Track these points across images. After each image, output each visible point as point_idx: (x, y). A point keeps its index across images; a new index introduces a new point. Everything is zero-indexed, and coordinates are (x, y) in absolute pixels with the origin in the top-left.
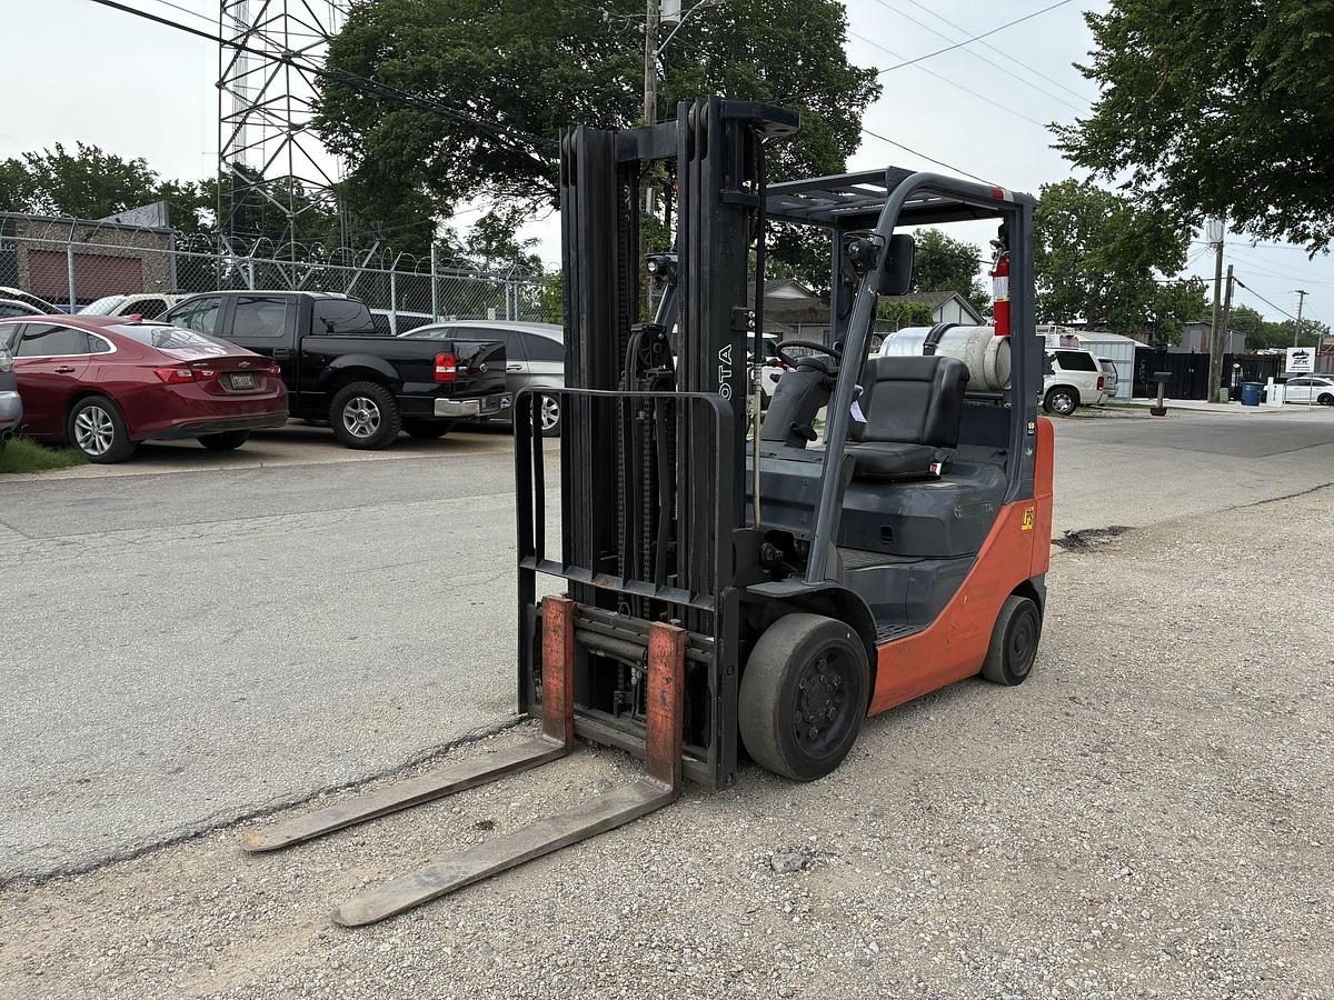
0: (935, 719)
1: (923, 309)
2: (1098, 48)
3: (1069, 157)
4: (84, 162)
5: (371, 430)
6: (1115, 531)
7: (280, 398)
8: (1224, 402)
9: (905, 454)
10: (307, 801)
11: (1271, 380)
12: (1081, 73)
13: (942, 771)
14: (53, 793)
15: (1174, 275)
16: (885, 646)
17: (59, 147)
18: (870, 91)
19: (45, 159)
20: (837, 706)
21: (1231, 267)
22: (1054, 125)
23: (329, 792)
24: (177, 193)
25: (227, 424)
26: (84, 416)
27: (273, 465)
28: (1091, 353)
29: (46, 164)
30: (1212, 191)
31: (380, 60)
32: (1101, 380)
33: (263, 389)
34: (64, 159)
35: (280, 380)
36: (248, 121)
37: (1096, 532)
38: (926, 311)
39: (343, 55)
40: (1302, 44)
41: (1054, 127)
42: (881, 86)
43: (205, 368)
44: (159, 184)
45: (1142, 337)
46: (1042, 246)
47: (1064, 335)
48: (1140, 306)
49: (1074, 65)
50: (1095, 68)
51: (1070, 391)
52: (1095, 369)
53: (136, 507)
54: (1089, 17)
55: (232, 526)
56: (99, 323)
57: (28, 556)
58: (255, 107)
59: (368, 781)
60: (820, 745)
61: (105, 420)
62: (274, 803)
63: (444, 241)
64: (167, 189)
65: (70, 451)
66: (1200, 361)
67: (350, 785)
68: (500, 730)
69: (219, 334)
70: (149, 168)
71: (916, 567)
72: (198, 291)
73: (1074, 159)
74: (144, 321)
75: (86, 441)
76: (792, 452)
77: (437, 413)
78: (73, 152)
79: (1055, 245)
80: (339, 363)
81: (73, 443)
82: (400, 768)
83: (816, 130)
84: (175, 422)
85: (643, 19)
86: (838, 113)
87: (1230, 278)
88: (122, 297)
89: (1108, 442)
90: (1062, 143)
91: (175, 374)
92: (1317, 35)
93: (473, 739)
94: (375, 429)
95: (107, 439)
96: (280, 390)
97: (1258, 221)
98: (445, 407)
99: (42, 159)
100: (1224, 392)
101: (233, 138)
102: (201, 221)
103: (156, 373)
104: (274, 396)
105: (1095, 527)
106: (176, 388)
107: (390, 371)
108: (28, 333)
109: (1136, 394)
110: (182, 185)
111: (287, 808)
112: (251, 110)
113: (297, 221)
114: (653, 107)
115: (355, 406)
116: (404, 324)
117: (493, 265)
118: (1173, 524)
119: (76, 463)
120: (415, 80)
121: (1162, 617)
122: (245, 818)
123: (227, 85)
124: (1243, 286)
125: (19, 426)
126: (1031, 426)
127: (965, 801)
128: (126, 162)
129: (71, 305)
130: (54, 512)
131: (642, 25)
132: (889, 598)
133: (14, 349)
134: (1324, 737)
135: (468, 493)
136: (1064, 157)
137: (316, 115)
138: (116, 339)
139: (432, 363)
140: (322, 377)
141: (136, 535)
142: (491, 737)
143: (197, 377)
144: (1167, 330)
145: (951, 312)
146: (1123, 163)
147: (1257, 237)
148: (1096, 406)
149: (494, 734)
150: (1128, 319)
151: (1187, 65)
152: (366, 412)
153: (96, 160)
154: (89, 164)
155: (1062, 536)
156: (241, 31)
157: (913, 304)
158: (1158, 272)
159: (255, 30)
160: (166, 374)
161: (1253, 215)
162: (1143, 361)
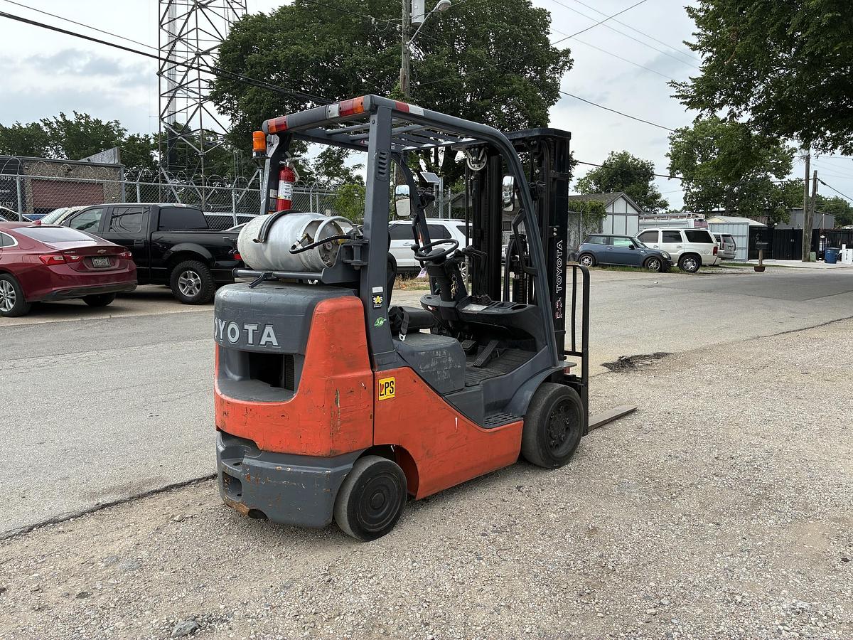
1: (598, 205)
2: (699, 31)
3: (684, 103)
4: (79, 123)
5: (196, 291)
6: (658, 356)
7: (130, 273)
8: (813, 261)
11: (844, 246)
12: (688, 47)
15: (784, 178)
17: (62, 115)
18: (565, 64)
19: (54, 123)
21: (816, 172)
22: (672, 82)
24: (139, 142)
28: (709, 231)
29: (55, 126)
32: (716, 249)
33: (117, 267)
34: (68, 123)
35: (132, 261)
36: (177, 95)
37: (645, 357)
38: (600, 206)
40: (821, 22)
41: (673, 84)
42: (573, 60)
43: (73, 254)
44: (127, 136)
45: (765, 219)
46: (694, 161)
47: (697, 219)
48: (761, 199)
49: (684, 42)
50: (698, 44)
51: (695, 257)
52: (711, 241)
54: (689, 10)
58: (181, 86)
61: (11, 290)
64: (132, 139)
66: (797, 234)
70: (121, 127)
72: (92, 204)
73: (687, 104)
78: (71, 118)
79: (703, 159)
80: (174, 249)
84: (54, 289)
85: (400, 22)
87: (815, 179)
89: (703, 291)
90: (678, 94)
91: (52, 258)
92: (830, 15)
93: (56, 521)
94: (198, 291)
95: (12, 301)
96: (131, 266)
97: (820, 141)
99: (52, 123)
100: (813, 255)
101: (168, 106)
102: (155, 159)
103: (40, 258)
104: (126, 271)
105: (645, 353)
106: (52, 268)
107: (205, 253)
109: (750, 257)
110: (142, 136)
112: (177, 89)
113: (205, 157)
114: (405, 79)
115: (186, 277)
117: (333, 182)
118: (702, 351)
120: (267, 66)
123: (164, 74)
124: (824, 184)
128: (104, 123)
131: (399, 26)
136: (681, 103)
137: (213, 90)
138: (18, 236)
140: (166, 256)
142: (71, 520)
143: (67, 260)
144: (779, 214)
145: (621, 206)
146: (720, 106)
147: (819, 152)
148: (713, 266)
149: (75, 517)
150: (753, 207)
151: (749, 40)
152: (193, 280)
153: (87, 123)
154: (82, 125)
155: (615, 359)
156: (172, 39)
157: (592, 201)
158: (773, 176)
159: (179, 38)
160: (47, 258)
161: (816, 137)
162: (758, 234)
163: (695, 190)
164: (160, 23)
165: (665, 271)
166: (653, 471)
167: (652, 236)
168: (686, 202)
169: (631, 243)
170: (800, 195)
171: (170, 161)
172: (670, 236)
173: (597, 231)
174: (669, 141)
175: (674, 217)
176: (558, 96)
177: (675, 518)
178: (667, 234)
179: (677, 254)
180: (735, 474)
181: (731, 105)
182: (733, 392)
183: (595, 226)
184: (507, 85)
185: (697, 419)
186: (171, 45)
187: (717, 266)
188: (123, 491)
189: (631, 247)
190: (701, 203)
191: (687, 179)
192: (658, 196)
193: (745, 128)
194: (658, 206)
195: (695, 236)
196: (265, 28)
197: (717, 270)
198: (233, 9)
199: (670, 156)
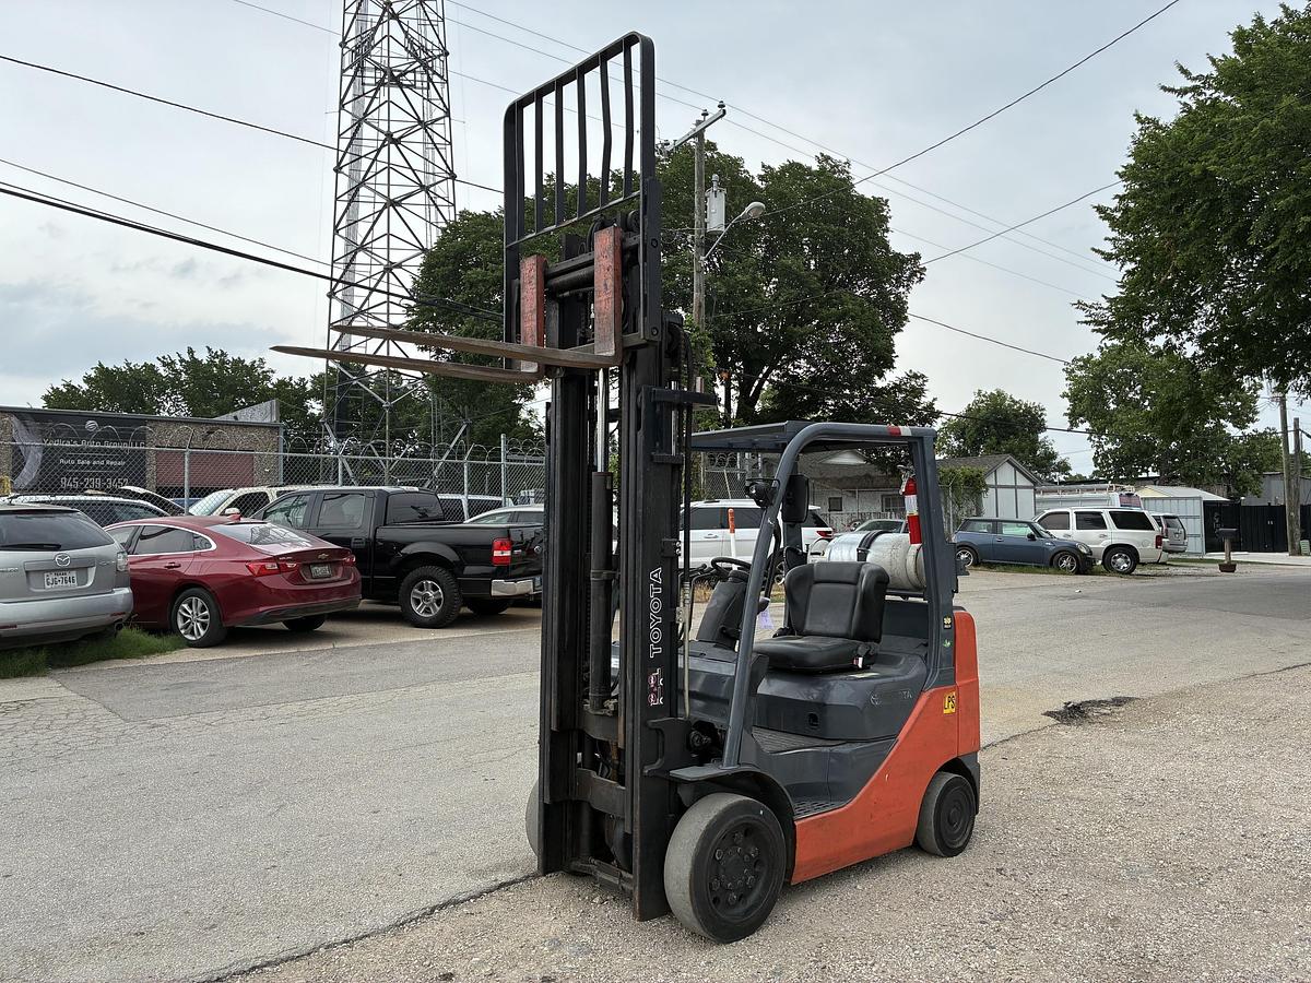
0: (862, 888)
1: (975, 474)
2: (1115, 234)
3: (1098, 331)
4: (211, 363)
5: (435, 610)
6: (1118, 702)
7: (354, 585)
8: (1306, 555)
9: (829, 649)
10: (309, 954)
12: (1100, 256)
13: (848, 935)
14: (115, 943)
15: (1246, 427)
16: (803, 821)
17: (191, 351)
18: (913, 274)
19: (178, 362)
20: (757, 876)
21: (1297, 420)
22: (1080, 303)
23: (328, 947)
24: (290, 388)
25: (305, 609)
26: (185, 606)
27: (344, 645)
28: (1146, 512)
29: (178, 367)
30: (1249, 355)
31: (469, 268)
32: (1158, 538)
33: (339, 577)
34: (195, 361)
35: (354, 568)
37: (1099, 703)
38: (978, 476)
39: (434, 267)
40: (1296, 228)
41: (1080, 305)
42: (924, 269)
43: (288, 561)
44: (274, 381)
45: (1222, 489)
46: (1106, 404)
47: (1123, 493)
48: (1214, 459)
49: (1093, 249)
50: (1114, 252)
51: (1128, 550)
52: (1150, 527)
53: (218, 691)
54: (1100, 209)
55: (295, 707)
56: (204, 523)
57: (123, 738)
58: (360, 312)
59: (361, 938)
60: (741, 909)
61: (203, 609)
62: (282, 955)
63: (526, 421)
64: (282, 383)
65: (171, 638)
66: (1277, 512)
67: (346, 941)
68: (481, 894)
69: (305, 529)
70: (267, 367)
71: (835, 749)
73: (1103, 332)
74: (243, 520)
75: (186, 627)
76: (718, 652)
77: (494, 593)
78: (202, 356)
79: (1119, 401)
80: (408, 550)
81: (174, 630)
82: (390, 927)
83: (863, 312)
84: (261, 609)
85: (692, 231)
86: (884, 295)
87: (1297, 430)
88: (230, 491)
90: (1089, 319)
91: (264, 567)
93: (456, 903)
94: (438, 609)
95: (204, 625)
96: (355, 575)
98: (501, 588)
99: (175, 363)
100: (1305, 544)
101: (341, 338)
102: (310, 411)
103: (249, 567)
104: (349, 582)
105: (1098, 697)
106: (264, 580)
107: (451, 555)
108: (144, 533)
109: (1210, 548)
110: (296, 379)
111: (292, 959)
112: (356, 315)
113: (391, 409)
114: (700, 307)
115: (421, 589)
116: (476, 508)
118: (1180, 694)
119: (177, 647)
121: (1122, 790)
122: (258, 967)
123: (337, 295)
125: (130, 617)
126: (948, 621)
127: (858, 962)
128: (248, 363)
129: (185, 499)
130: (149, 696)
131: (690, 236)
132: (812, 777)
133: (131, 549)
134: (1221, 907)
135: (508, 671)
136: (1094, 330)
137: (410, 319)
138: (218, 538)
139: (490, 548)
140: (393, 562)
141: (215, 717)
143: (282, 569)
144: (1245, 482)
145: (1006, 474)
146: (1152, 334)
147: (1302, 396)
148: (1157, 563)
149: (475, 897)
150: (1201, 470)
151: (1192, 250)
152: (431, 594)
153: (222, 362)
154: (216, 366)
155: (1061, 707)
156: (351, 249)
157: (965, 467)
158: (1230, 425)
159: (362, 247)
160: (256, 568)
161: (1296, 375)
162: (1216, 514)
163: (1110, 446)
164: (335, 227)
165: (1084, 573)
166: (1166, 853)
167: (1060, 520)
168: (1096, 464)
169: (1029, 531)
170: (1275, 453)
171: (339, 416)
172: (1086, 520)
173: (974, 513)
174: (1065, 375)
175: (1088, 490)
176: (906, 318)
177: (1210, 905)
178: (1082, 516)
179: (1101, 546)
180: (1272, 854)
181: (1167, 332)
182: (1242, 752)
183: (971, 504)
184: (834, 305)
185: (1205, 789)
186: (350, 257)
187: (1164, 564)
188: (513, 868)
189: (1031, 537)
190: (1121, 467)
191: (1096, 431)
192: (1053, 456)
193: (1190, 365)
194: (1055, 470)
195: (1126, 520)
196: (491, 234)
197: (1162, 570)
198: (437, 206)
199: (1068, 396)
